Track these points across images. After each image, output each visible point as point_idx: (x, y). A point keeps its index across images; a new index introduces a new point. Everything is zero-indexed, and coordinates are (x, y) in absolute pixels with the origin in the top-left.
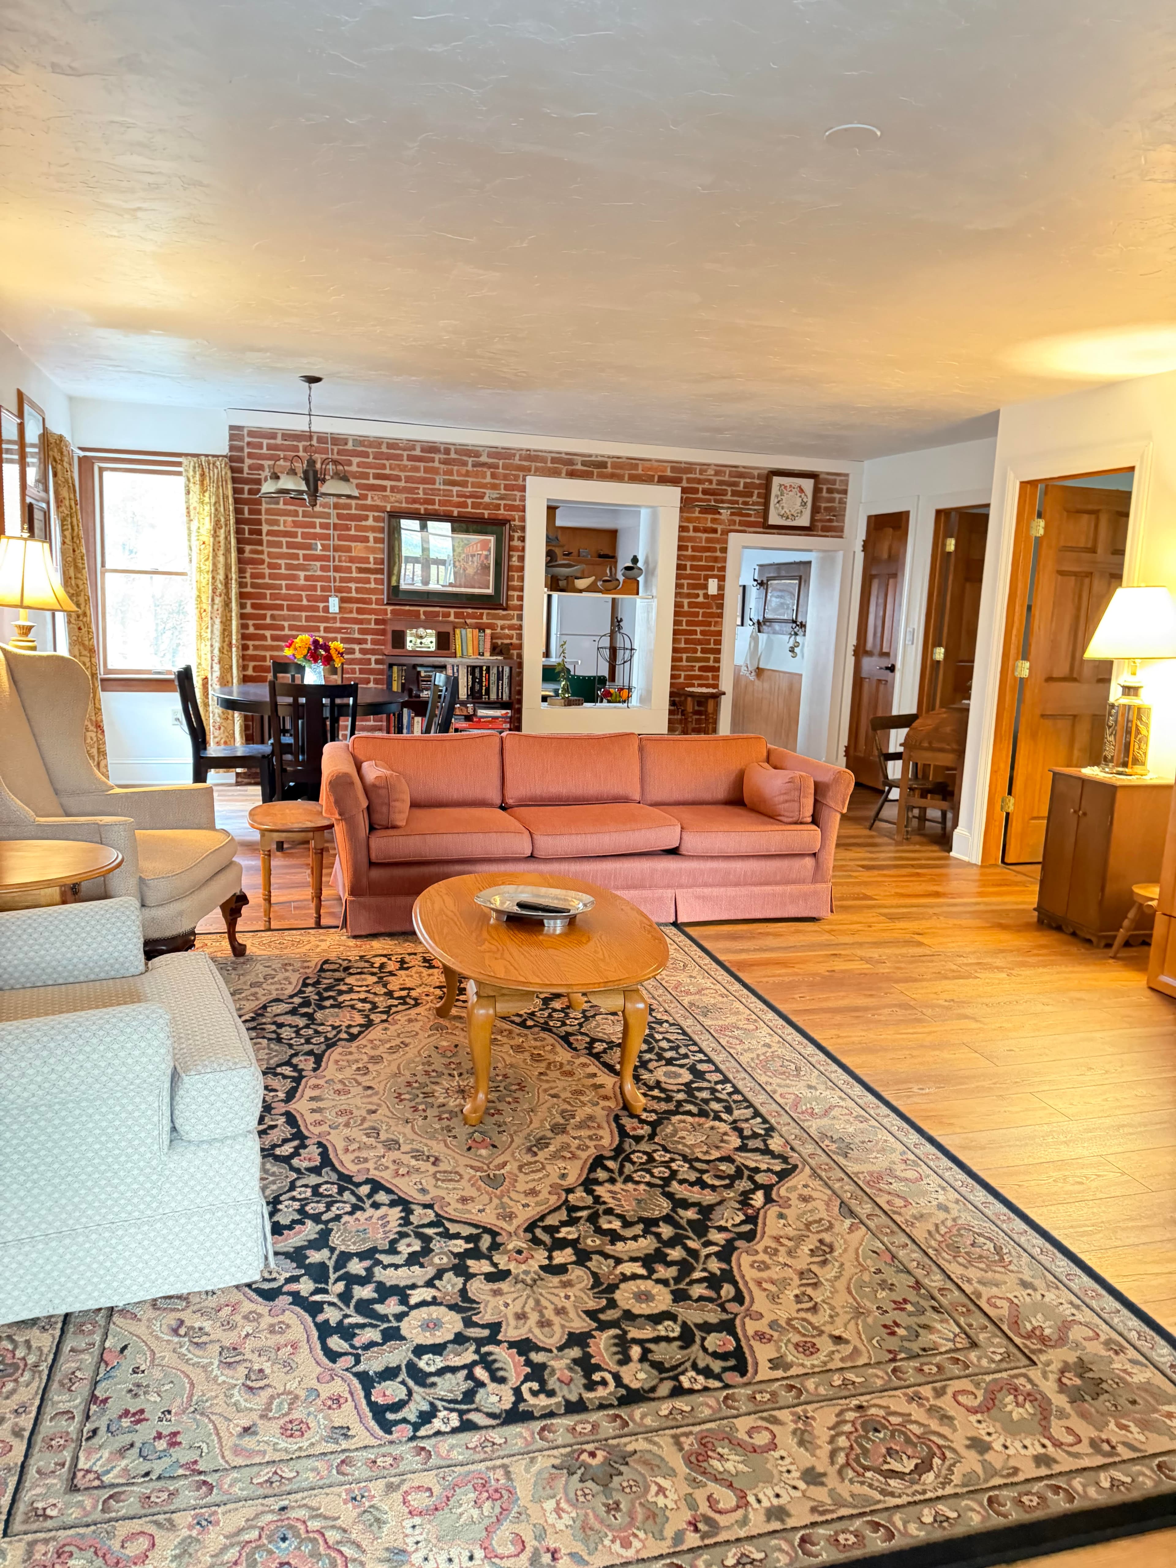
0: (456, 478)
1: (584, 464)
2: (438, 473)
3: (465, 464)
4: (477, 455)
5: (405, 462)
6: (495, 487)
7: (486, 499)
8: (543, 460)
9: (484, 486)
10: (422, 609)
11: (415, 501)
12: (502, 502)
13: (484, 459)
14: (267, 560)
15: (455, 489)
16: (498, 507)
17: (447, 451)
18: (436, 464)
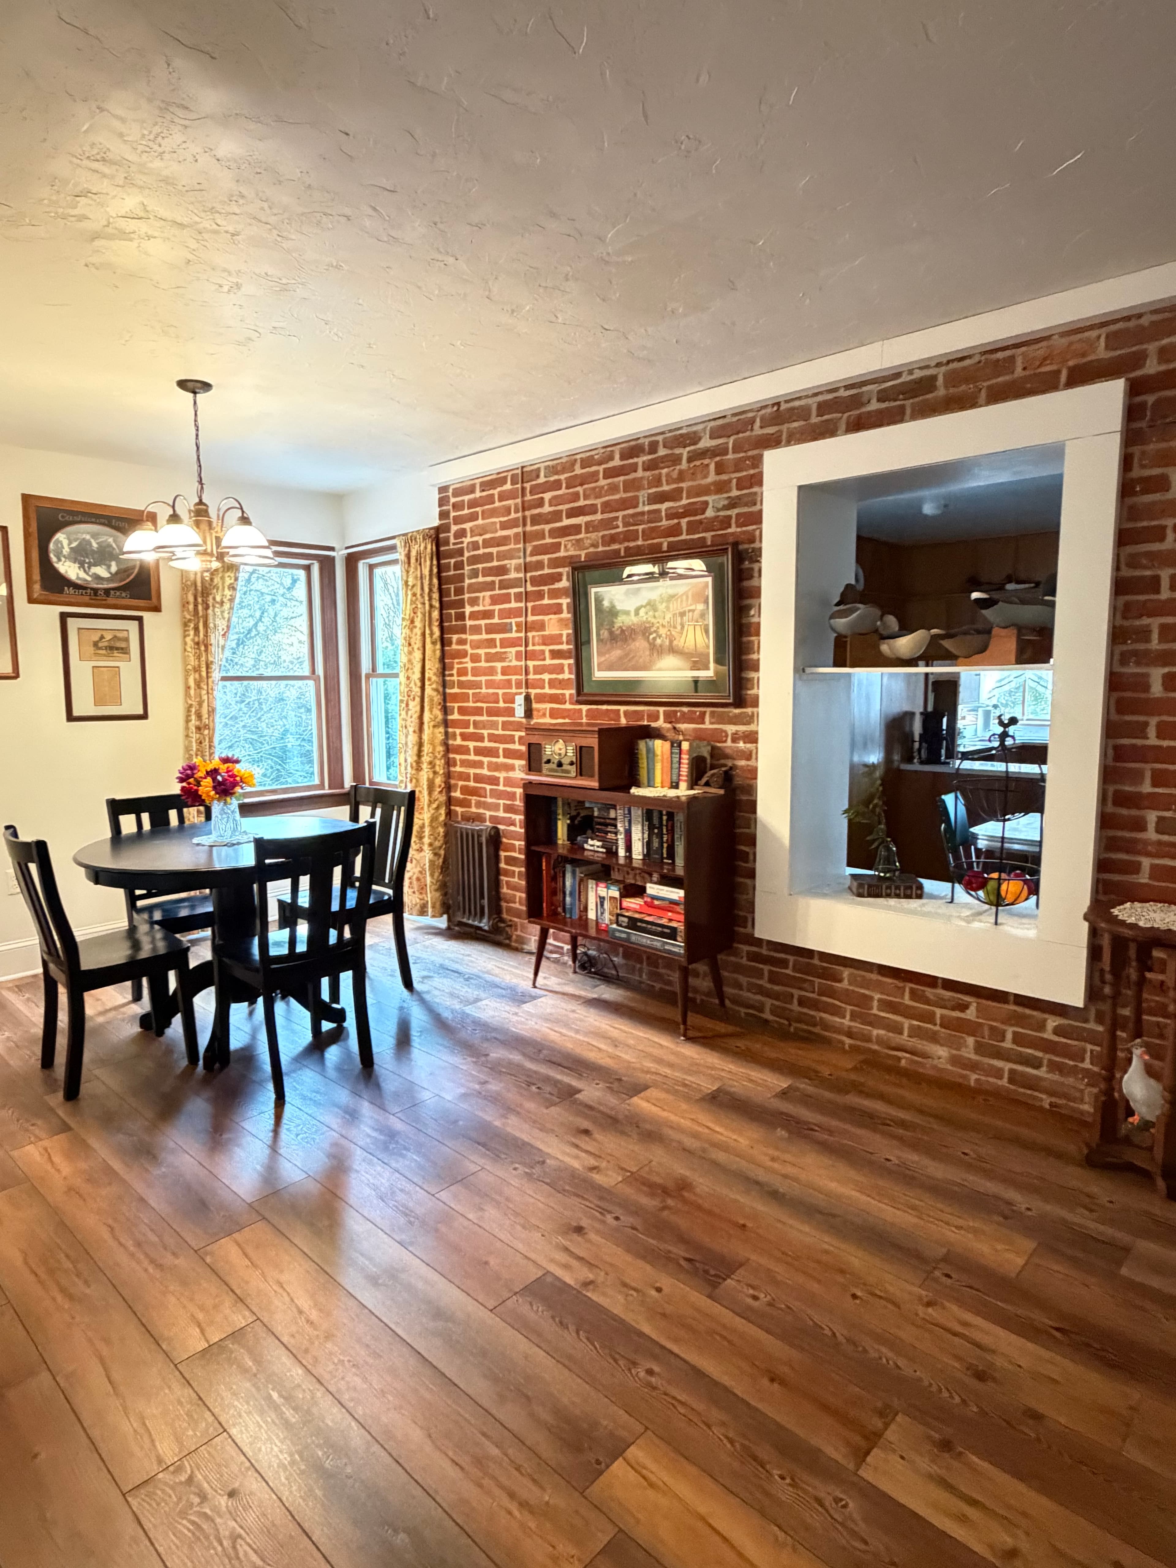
0: (666, 488)
1: (883, 396)
2: (639, 488)
3: (677, 460)
4: (693, 438)
5: (602, 482)
6: (721, 487)
7: (710, 513)
8: (803, 413)
9: (705, 490)
10: (622, 708)
11: (613, 539)
12: (733, 512)
13: (706, 443)
14: (470, 651)
15: (664, 506)
16: (726, 522)
17: (653, 447)
18: (640, 473)
